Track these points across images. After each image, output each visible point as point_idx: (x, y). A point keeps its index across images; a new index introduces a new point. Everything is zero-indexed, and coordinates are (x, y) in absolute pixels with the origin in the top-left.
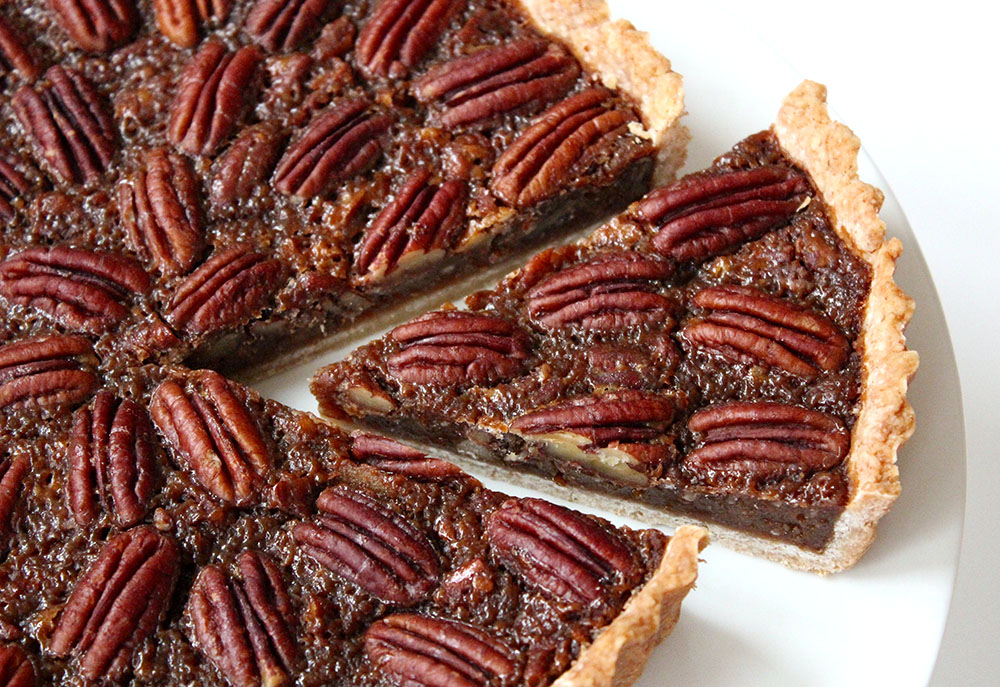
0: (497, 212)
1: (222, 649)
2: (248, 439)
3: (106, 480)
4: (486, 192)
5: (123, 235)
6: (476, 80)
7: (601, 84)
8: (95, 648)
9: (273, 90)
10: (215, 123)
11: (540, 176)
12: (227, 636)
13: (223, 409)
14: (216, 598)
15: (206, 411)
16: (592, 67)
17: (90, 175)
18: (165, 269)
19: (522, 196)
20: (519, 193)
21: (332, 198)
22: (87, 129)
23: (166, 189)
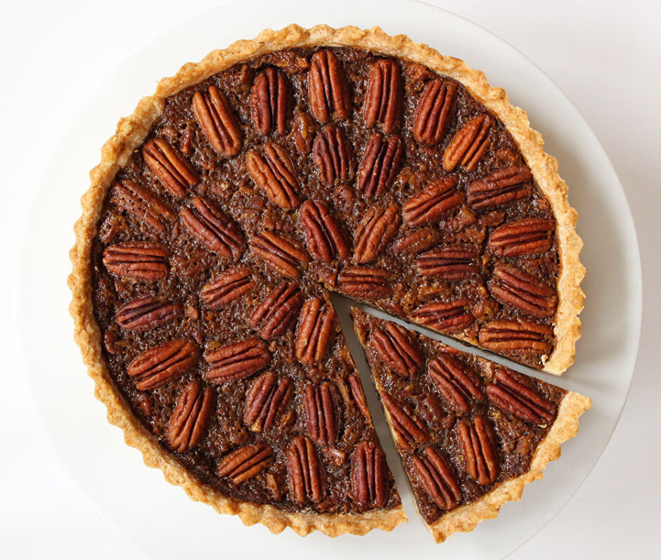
0: (473, 339)
1: (251, 406)
2: (321, 347)
3: (268, 320)
4: (477, 330)
5: (356, 228)
6: (515, 288)
7: (553, 329)
8: (217, 371)
9: (453, 220)
10: (421, 218)
11: (497, 344)
12: (256, 403)
13: (323, 330)
14: (264, 388)
15: (318, 324)
16: (557, 320)
17: (368, 193)
18: (356, 256)
19: (486, 344)
20: (486, 342)
21: (430, 282)
22: (381, 177)
23: (381, 230)
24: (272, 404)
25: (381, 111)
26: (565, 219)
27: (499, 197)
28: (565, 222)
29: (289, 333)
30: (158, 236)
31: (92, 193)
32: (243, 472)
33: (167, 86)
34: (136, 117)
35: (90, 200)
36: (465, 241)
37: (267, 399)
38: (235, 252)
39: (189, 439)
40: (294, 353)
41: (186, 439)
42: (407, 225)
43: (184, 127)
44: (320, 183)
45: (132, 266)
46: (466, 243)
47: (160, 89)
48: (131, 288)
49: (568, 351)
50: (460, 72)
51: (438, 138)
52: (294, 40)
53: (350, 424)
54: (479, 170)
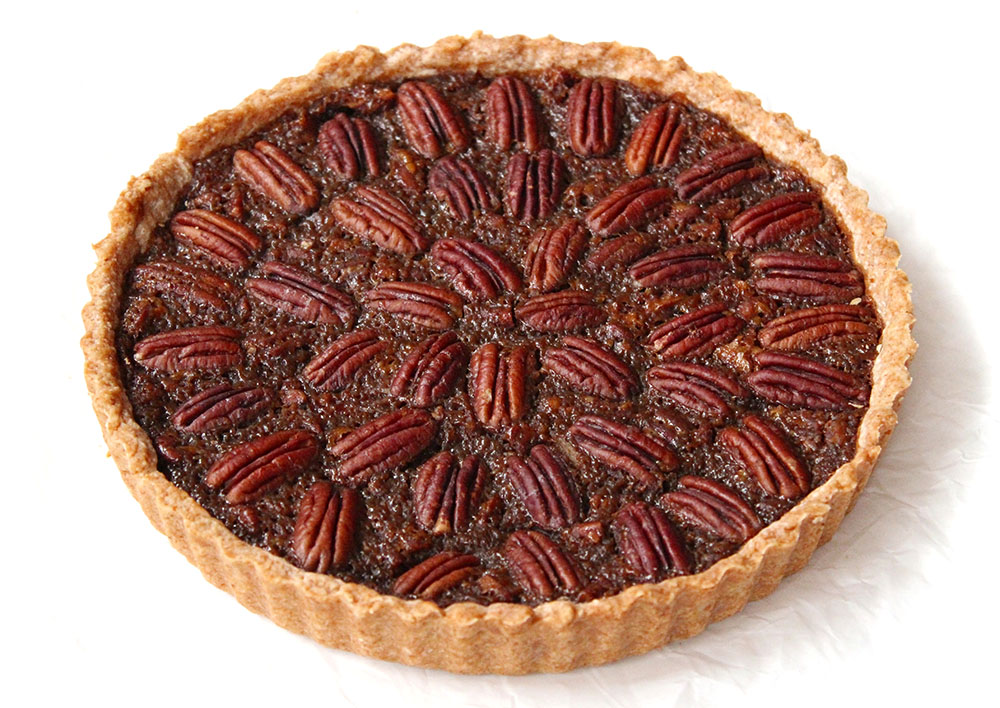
1: (424, 496)
3: (420, 376)
4: (754, 334)
5: (522, 257)
6: (790, 268)
8: (355, 460)
9: (666, 219)
10: (617, 220)
11: (792, 339)
12: (432, 490)
13: (511, 372)
14: (438, 467)
15: (501, 369)
17: (528, 216)
18: (533, 284)
19: (773, 345)
20: (772, 342)
21: (659, 294)
22: (541, 189)
23: (562, 240)
24: (459, 485)
25: (516, 124)
26: (828, 170)
27: (724, 179)
28: (830, 173)
29: (459, 393)
30: (217, 317)
31: (103, 266)
32: (437, 578)
33: (194, 137)
34: (155, 173)
35: (102, 275)
36: (693, 239)
37: (449, 480)
38: (344, 315)
39: (332, 550)
40: (475, 418)
41: (327, 547)
42: (599, 236)
43: (227, 189)
44: (452, 219)
45: (184, 349)
46: (696, 241)
47: (183, 142)
48: (187, 384)
49: (901, 307)
50: (614, 57)
51: (610, 140)
52: (366, 61)
53: (594, 489)
54: (682, 159)
